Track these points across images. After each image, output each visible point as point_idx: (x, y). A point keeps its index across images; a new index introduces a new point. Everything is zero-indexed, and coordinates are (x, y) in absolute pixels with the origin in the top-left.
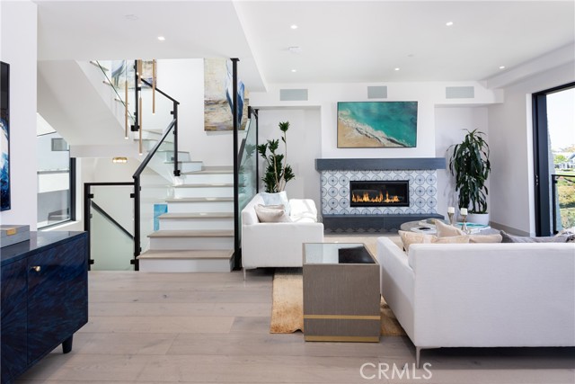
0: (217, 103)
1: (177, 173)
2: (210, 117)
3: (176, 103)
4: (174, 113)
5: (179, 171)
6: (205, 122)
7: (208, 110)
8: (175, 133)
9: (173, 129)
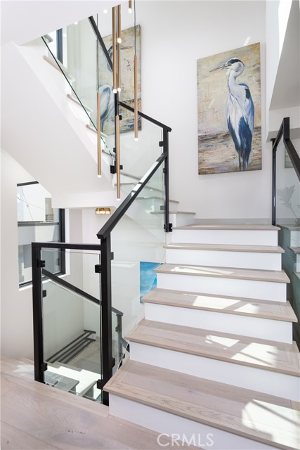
0: (215, 138)
1: (168, 228)
2: (206, 156)
3: (167, 130)
4: (164, 144)
5: (171, 225)
6: (200, 163)
7: (203, 148)
8: (166, 171)
9: (162, 165)
